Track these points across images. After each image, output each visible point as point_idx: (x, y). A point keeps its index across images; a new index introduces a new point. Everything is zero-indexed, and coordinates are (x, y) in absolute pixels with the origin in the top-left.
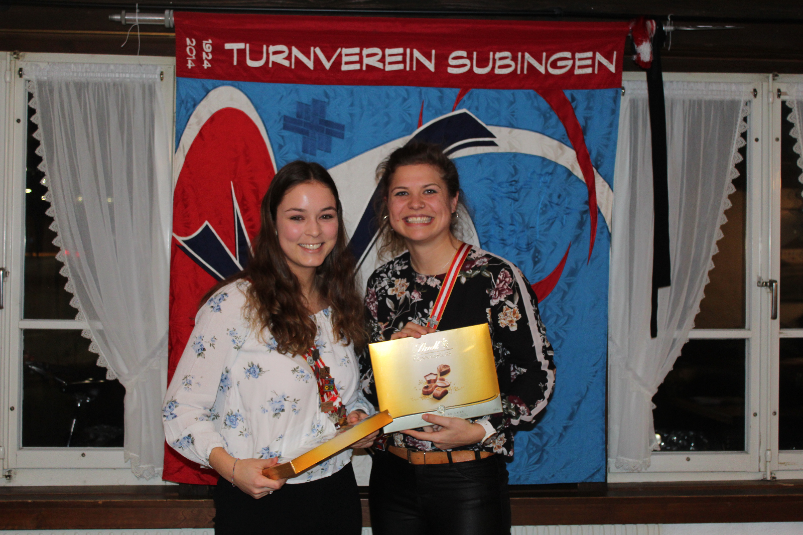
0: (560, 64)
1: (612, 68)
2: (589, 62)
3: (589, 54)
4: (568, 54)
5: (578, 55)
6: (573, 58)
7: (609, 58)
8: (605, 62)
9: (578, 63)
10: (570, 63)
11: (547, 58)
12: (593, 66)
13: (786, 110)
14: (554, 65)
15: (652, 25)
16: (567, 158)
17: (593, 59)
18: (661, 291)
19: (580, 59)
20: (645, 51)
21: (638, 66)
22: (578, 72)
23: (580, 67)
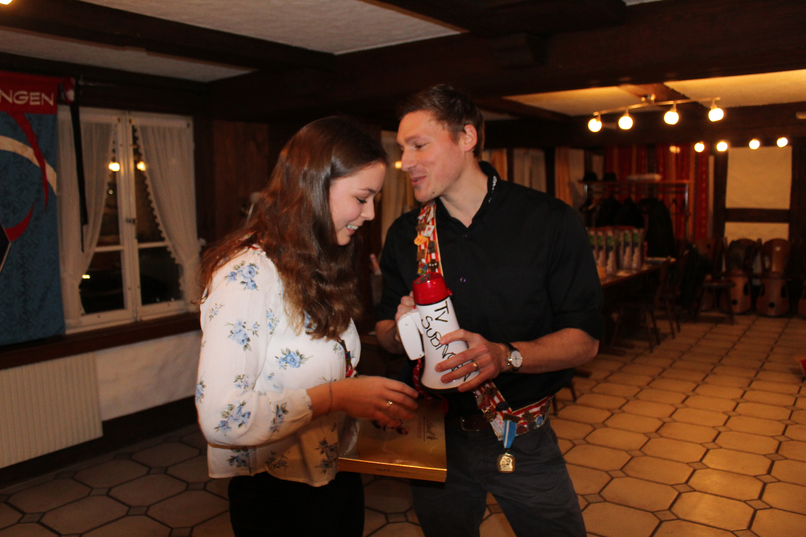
0: (21, 98)
1: (52, 103)
2: (38, 98)
3: (38, 94)
4: (25, 93)
5: (32, 94)
6: (29, 95)
7: (49, 97)
8: (47, 98)
9: (32, 98)
10: (27, 98)
11: (13, 94)
12: (40, 100)
13: (134, 130)
14: (17, 98)
15: (73, 81)
16: (28, 153)
17: (40, 96)
18: (85, 227)
19: (33, 96)
20: (71, 95)
21: (66, 102)
22: (32, 103)
23: (34, 101)
